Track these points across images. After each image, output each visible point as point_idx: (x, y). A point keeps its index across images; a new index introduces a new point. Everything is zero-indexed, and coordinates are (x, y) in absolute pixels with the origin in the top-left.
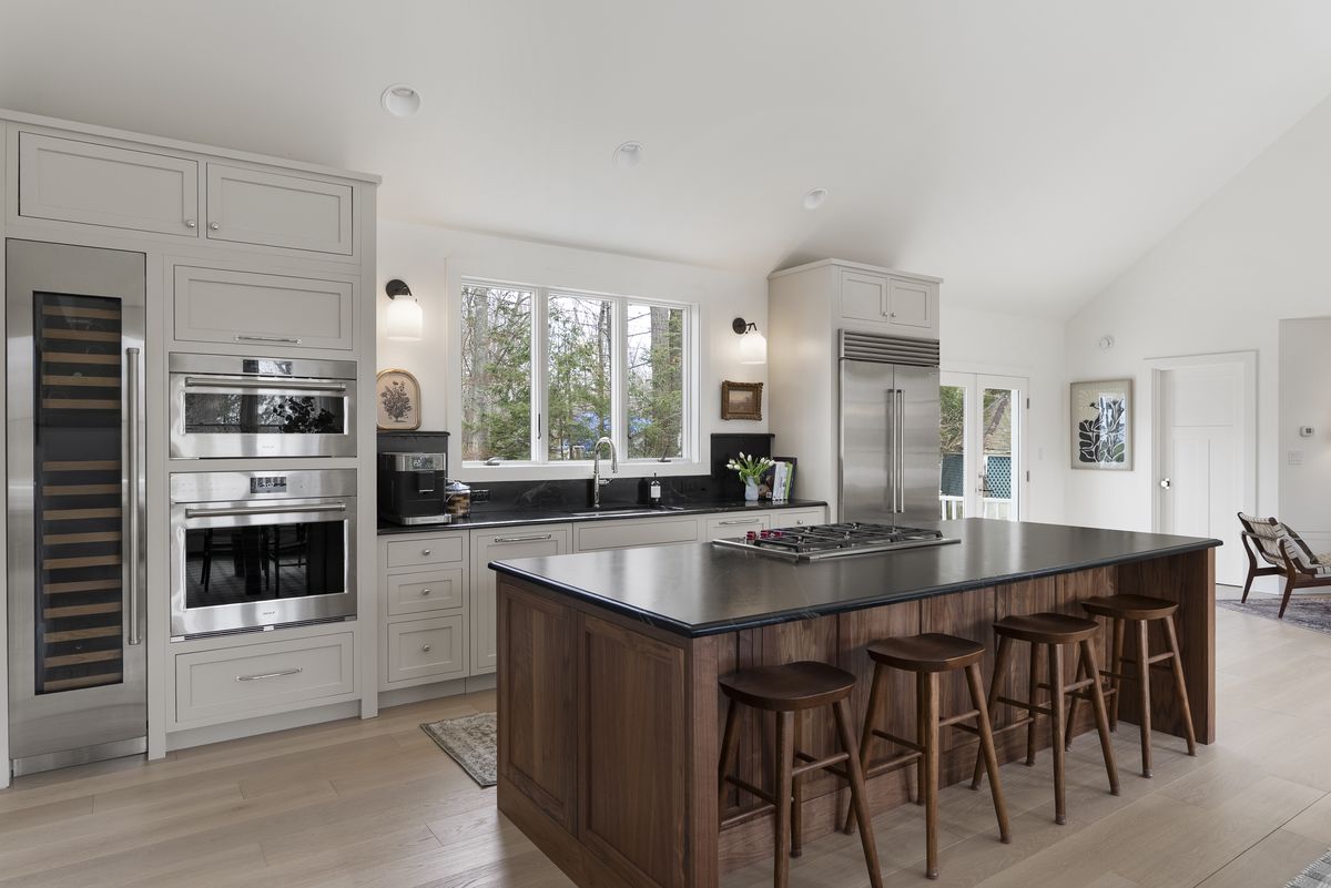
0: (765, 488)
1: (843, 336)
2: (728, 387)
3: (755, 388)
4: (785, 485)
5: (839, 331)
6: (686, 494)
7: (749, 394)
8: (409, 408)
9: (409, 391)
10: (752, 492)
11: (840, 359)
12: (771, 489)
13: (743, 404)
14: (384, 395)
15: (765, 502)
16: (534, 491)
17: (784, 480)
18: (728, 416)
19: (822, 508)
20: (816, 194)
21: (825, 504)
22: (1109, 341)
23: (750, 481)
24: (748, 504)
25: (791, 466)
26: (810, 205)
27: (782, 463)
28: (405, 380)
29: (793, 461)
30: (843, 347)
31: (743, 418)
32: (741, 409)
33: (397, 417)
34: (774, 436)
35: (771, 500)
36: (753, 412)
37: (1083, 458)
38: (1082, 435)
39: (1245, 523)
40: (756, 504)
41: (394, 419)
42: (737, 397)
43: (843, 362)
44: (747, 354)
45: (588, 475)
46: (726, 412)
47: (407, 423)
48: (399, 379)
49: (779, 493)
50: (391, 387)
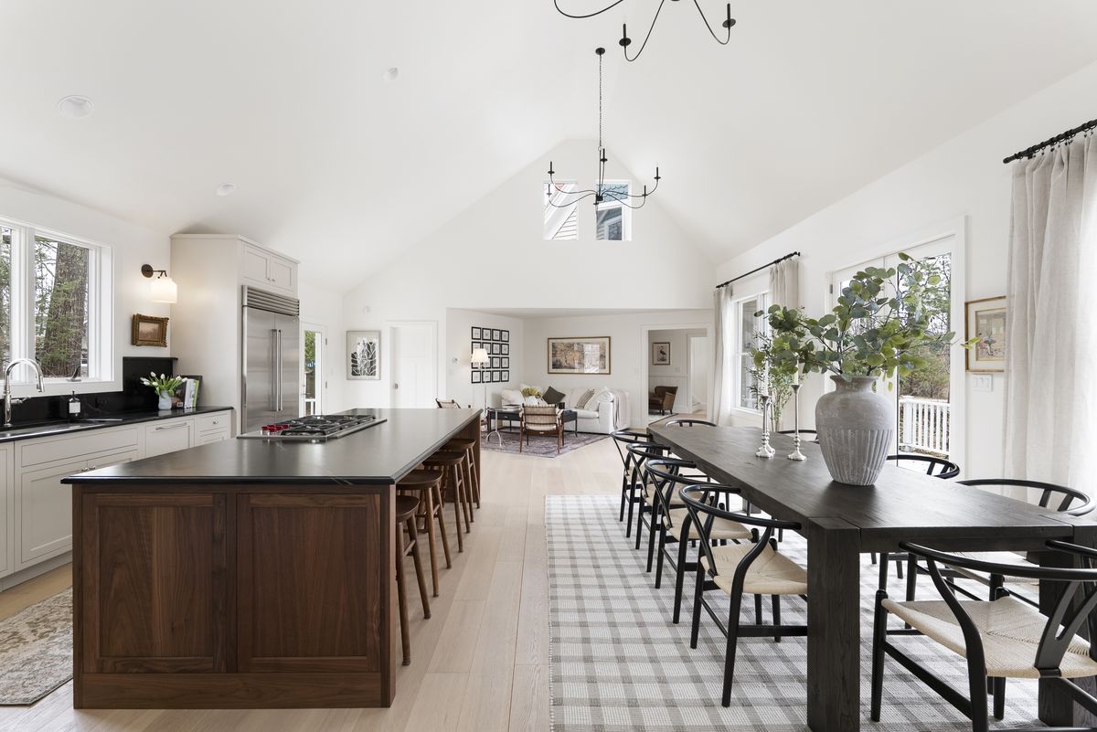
0: (176, 400)
1: (246, 291)
2: (137, 320)
3: (162, 322)
4: (193, 397)
5: (242, 287)
6: (100, 409)
7: (156, 326)
10: (165, 403)
11: (243, 306)
12: (183, 401)
13: (151, 333)
15: (177, 411)
17: (193, 393)
18: (139, 343)
19: (230, 411)
20: (227, 186)
21: (232, 408)
22: (368, 309)
23: (165, 394)
24: (161, 414)
25: (198, 382)
26: (221, 193)
27: (192, 380)
29: (198, 378)
30: (246, 298)
31: (151, 345)
32: (149, 338)
34: (177, 359)
35: (183, 408)
36: (160, 339)
37: (354, 374)
38: (353, 361)
39: (439, 403)
40: (170, 413)
42: (145, 328)
43: (246, 309)
44: (157, 295)
46: (136, 339)
49: (189, 403)
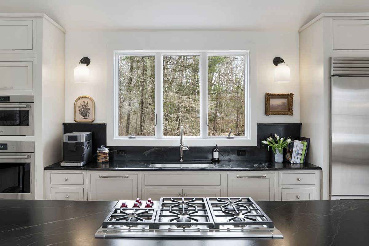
1: (333, 61)
2: (269, 97)
3: (289, 97)
4: (301, 155)
5: (330, 59)
7: (285, 100)
8: (90, 113)
9: (90, 105)
10: (278, 158)
11: (331, 77)
13: (281, 105)
14: (79, 107)
15: (289, 164)
16: (149, 151)
17: (300, 151)
18: (269, 113)
19: (318, 171)
21: (320, 169)
23: (277, 152)
24: (276, 166)
25: (306, 143)
27: (299, 141)
28: (89, 100)
29: (307, 140)
30: (332, 69)
31: (279, 114)
32: (279, 109)
33: (84, 116)
34: (302, 124)
36: (288, 110)
40: (281, 166)
41: (83, 117)
42: (275, 102)
43: (332, 78)
45: (178, 145)
46: (268, 110)
47: (88, 119)
48: (86, 100)
49: (297, 159)
50: (82, 103)
